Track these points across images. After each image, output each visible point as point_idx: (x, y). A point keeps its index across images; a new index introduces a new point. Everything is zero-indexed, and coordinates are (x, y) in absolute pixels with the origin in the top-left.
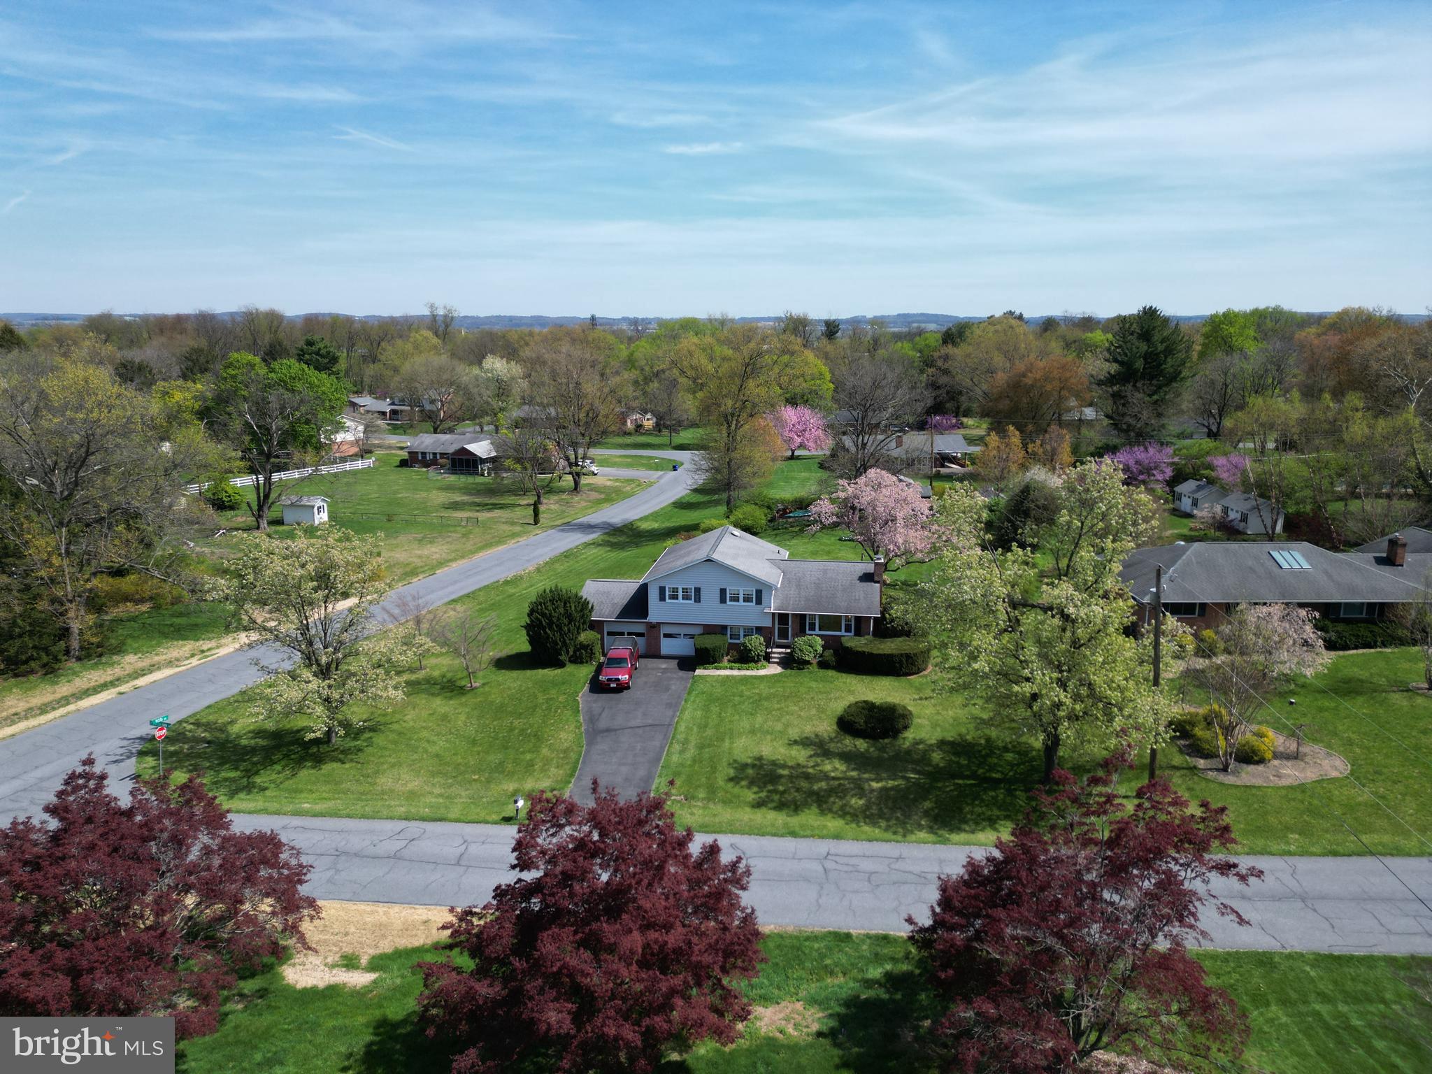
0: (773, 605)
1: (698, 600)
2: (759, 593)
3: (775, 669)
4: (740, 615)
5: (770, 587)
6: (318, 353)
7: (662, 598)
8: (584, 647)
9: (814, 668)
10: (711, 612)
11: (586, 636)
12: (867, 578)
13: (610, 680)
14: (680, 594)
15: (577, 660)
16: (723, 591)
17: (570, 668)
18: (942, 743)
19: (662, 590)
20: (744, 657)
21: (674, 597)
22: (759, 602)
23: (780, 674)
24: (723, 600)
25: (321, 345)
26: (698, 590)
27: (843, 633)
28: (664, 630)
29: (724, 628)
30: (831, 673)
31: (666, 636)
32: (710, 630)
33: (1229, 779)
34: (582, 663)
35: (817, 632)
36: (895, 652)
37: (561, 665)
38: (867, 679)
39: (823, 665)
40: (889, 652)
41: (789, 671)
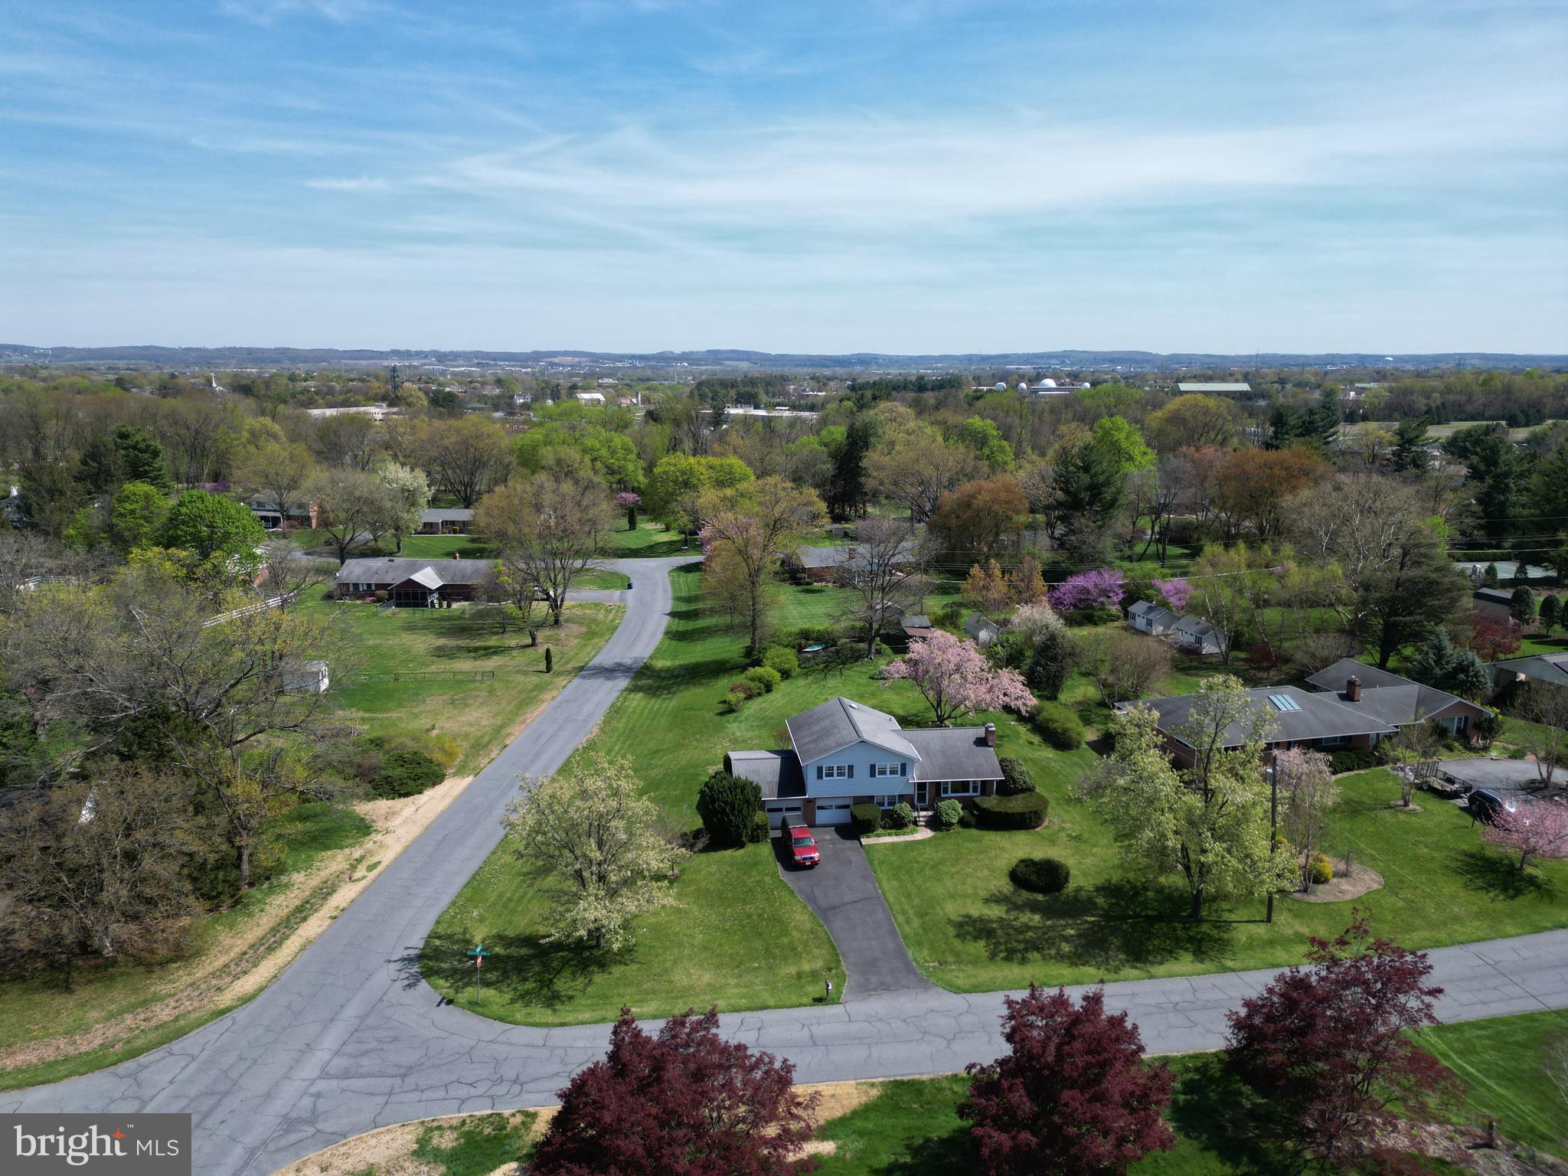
0: (914, 777)
1: (851, 775)
2: (903, 766)
3: (924, 834)
4: (886, 786)
5: (912, 760)
6: (135, 448)
7: (820, 777)
8: (759, 827)
9: (958, 828)
10: (862, 785)
11: (759, 817)
12: (981, 742)
13: (805, 859)
14: (835, 771)
15: (755, 839)
16: (873, 767)
17: (750, 848)
18: (1099, 889)
19: (820, 769)
20: (897, 823)
21: (830, 775)
22: (903, 773)
23: (930, 839)
24: (873, 774)
25: (138, 438)
26: (851, 768)
27: (971, 793)
28: (819, 803)
29: (872, 797)
30: (974, 832)
31: (820, 808)
32: (860, 800)
33: (1312, 899)
34: (758, 841)
35: (950, 794)
36: (1025, 810)
37: (741, 845)
38: (1006, 834)
39: (963, 823)
40: (1020, 810)
41: (939, 834)
